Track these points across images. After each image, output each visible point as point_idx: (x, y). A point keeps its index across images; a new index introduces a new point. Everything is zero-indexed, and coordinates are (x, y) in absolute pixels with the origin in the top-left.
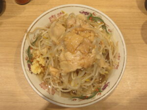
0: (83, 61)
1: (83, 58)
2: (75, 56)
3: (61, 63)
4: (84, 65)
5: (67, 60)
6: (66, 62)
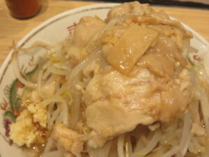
0: (157, 99)
1: (158, 90)
2: (135, 85)
3: (91, 108)
4: (159, 113)
5: (108, 97)
6: (106, 103)
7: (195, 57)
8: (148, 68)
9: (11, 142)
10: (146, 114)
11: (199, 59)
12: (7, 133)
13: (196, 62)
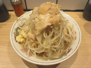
1: (52, 17)
7: (66, 20)
8: (49, 13)
9: (17, 41)
10: (49, 23)
11: (68, 21)
12: (15, 39)
13: (67, 22)
